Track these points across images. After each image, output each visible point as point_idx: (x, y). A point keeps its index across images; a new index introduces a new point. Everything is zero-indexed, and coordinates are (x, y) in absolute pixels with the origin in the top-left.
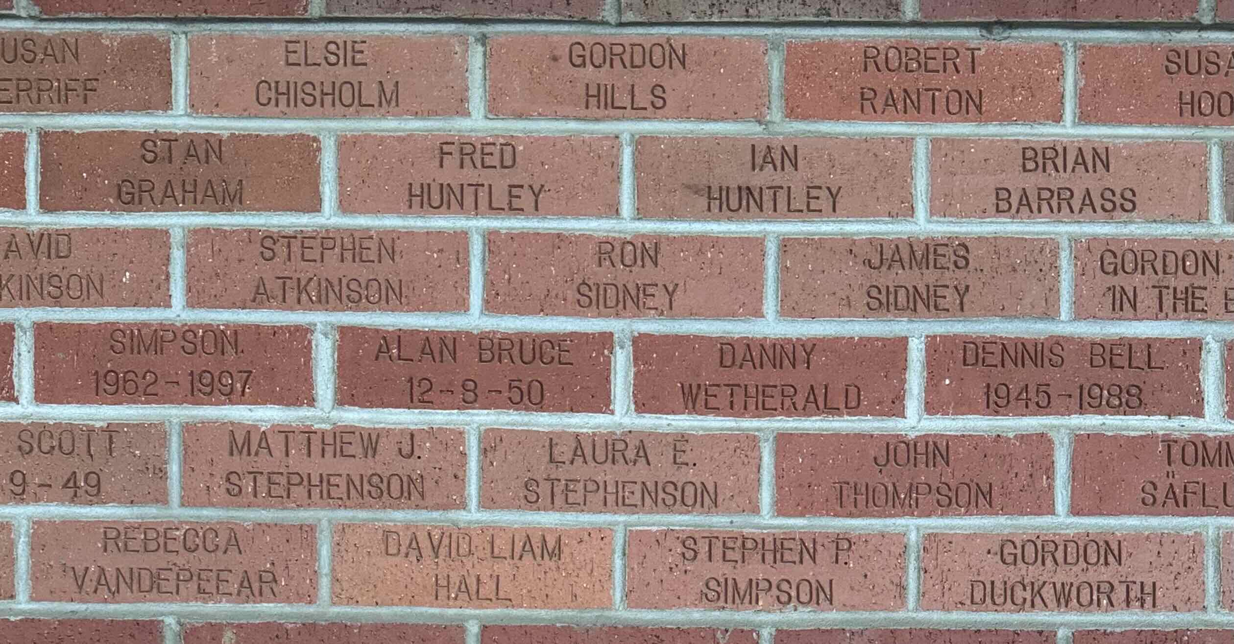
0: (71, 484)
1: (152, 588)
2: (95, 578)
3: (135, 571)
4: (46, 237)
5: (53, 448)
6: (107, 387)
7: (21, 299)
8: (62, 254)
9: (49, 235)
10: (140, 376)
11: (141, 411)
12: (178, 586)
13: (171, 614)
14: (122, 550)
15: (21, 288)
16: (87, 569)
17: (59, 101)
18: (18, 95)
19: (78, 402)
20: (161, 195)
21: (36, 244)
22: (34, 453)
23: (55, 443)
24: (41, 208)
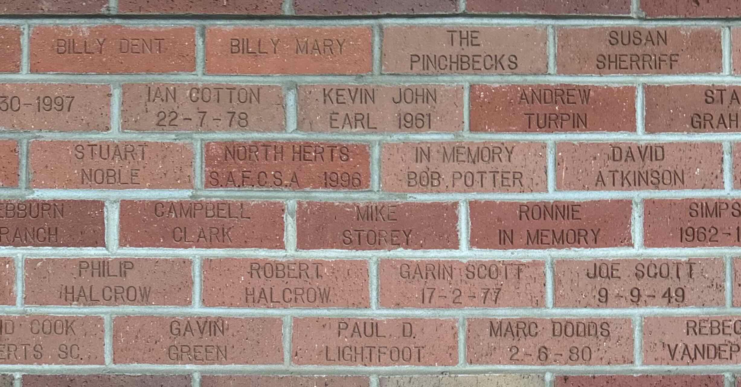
0: (667, 295)
1: (715, 356)
2: (682, 351)
3: (706, 346)
4: (649, 148)
5: (656, 274)
6: (687, 237)
7: (635, 185)
8: (659, 158)
9: (651, 147)
10: (707, 230)
11: (707, 251)
12: (731, 354)
13: (728, 371)
14: (698, 333)
15: (635, 179)
16: (677, 345)
17: (656, 68)
18: (631, 65)
19: (670, 247)
20: (717, 122)
21: (643, 153)
22: (645, 277)
23: (658, 271)
24: (646, 131)
